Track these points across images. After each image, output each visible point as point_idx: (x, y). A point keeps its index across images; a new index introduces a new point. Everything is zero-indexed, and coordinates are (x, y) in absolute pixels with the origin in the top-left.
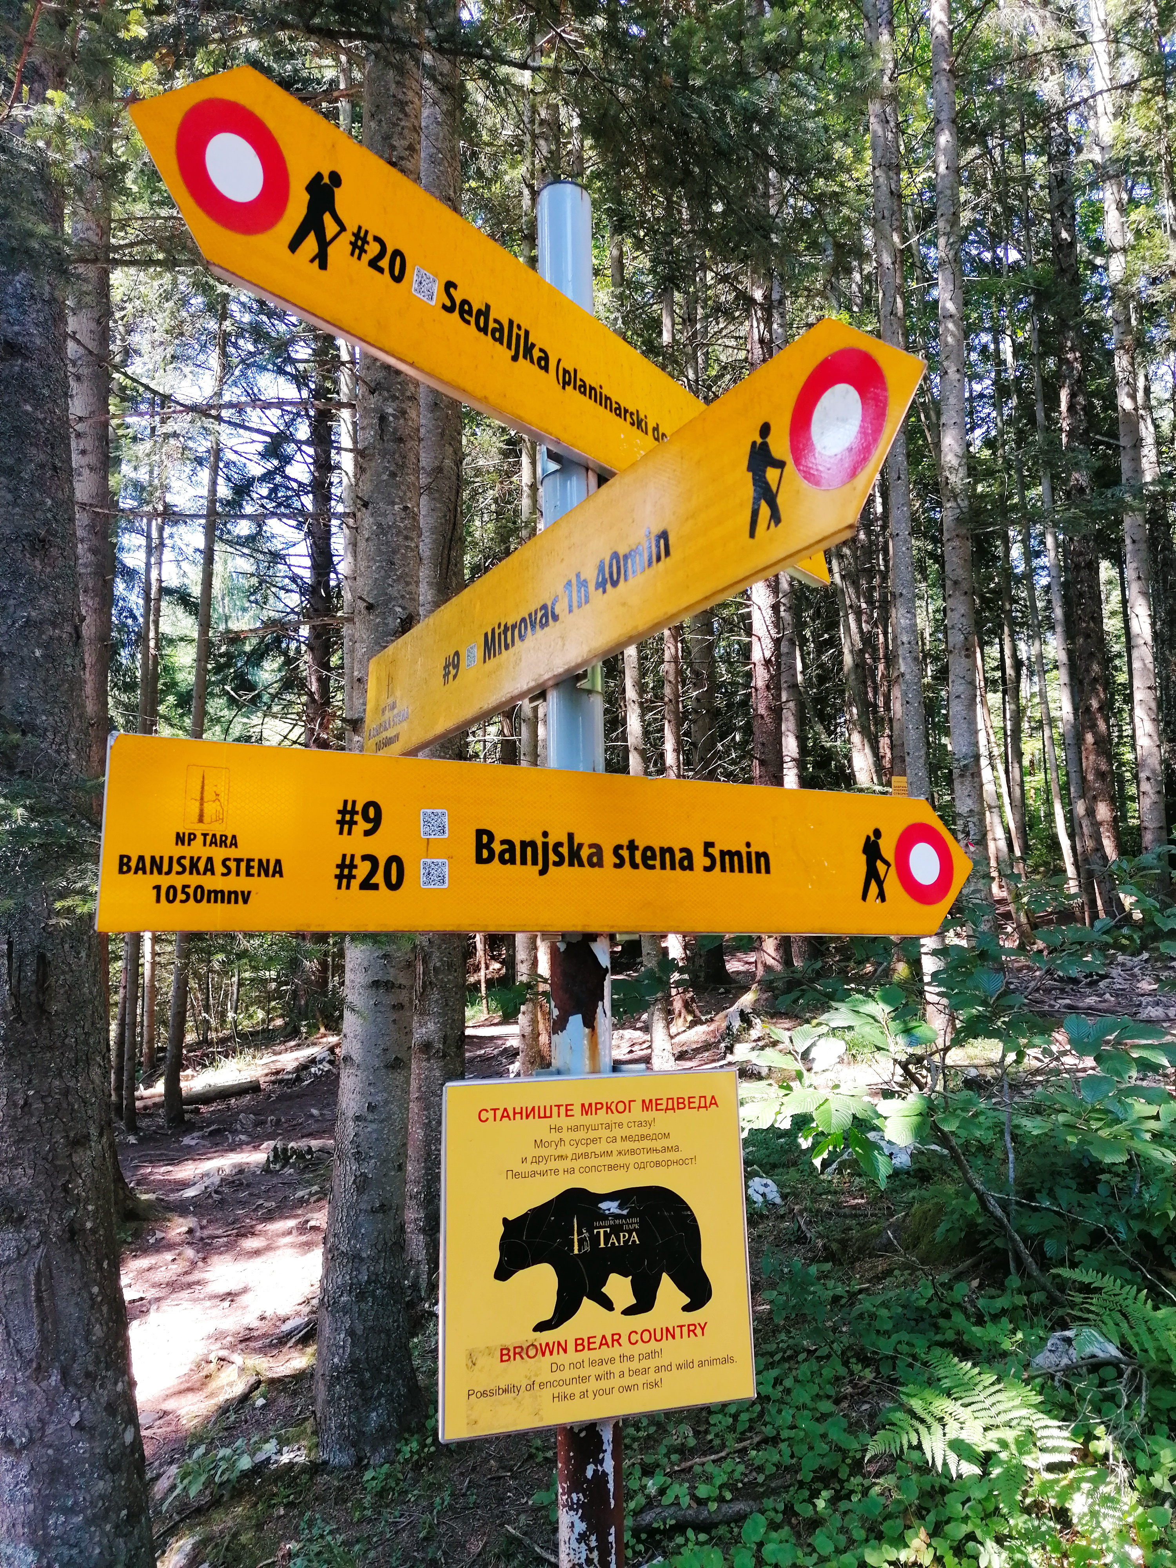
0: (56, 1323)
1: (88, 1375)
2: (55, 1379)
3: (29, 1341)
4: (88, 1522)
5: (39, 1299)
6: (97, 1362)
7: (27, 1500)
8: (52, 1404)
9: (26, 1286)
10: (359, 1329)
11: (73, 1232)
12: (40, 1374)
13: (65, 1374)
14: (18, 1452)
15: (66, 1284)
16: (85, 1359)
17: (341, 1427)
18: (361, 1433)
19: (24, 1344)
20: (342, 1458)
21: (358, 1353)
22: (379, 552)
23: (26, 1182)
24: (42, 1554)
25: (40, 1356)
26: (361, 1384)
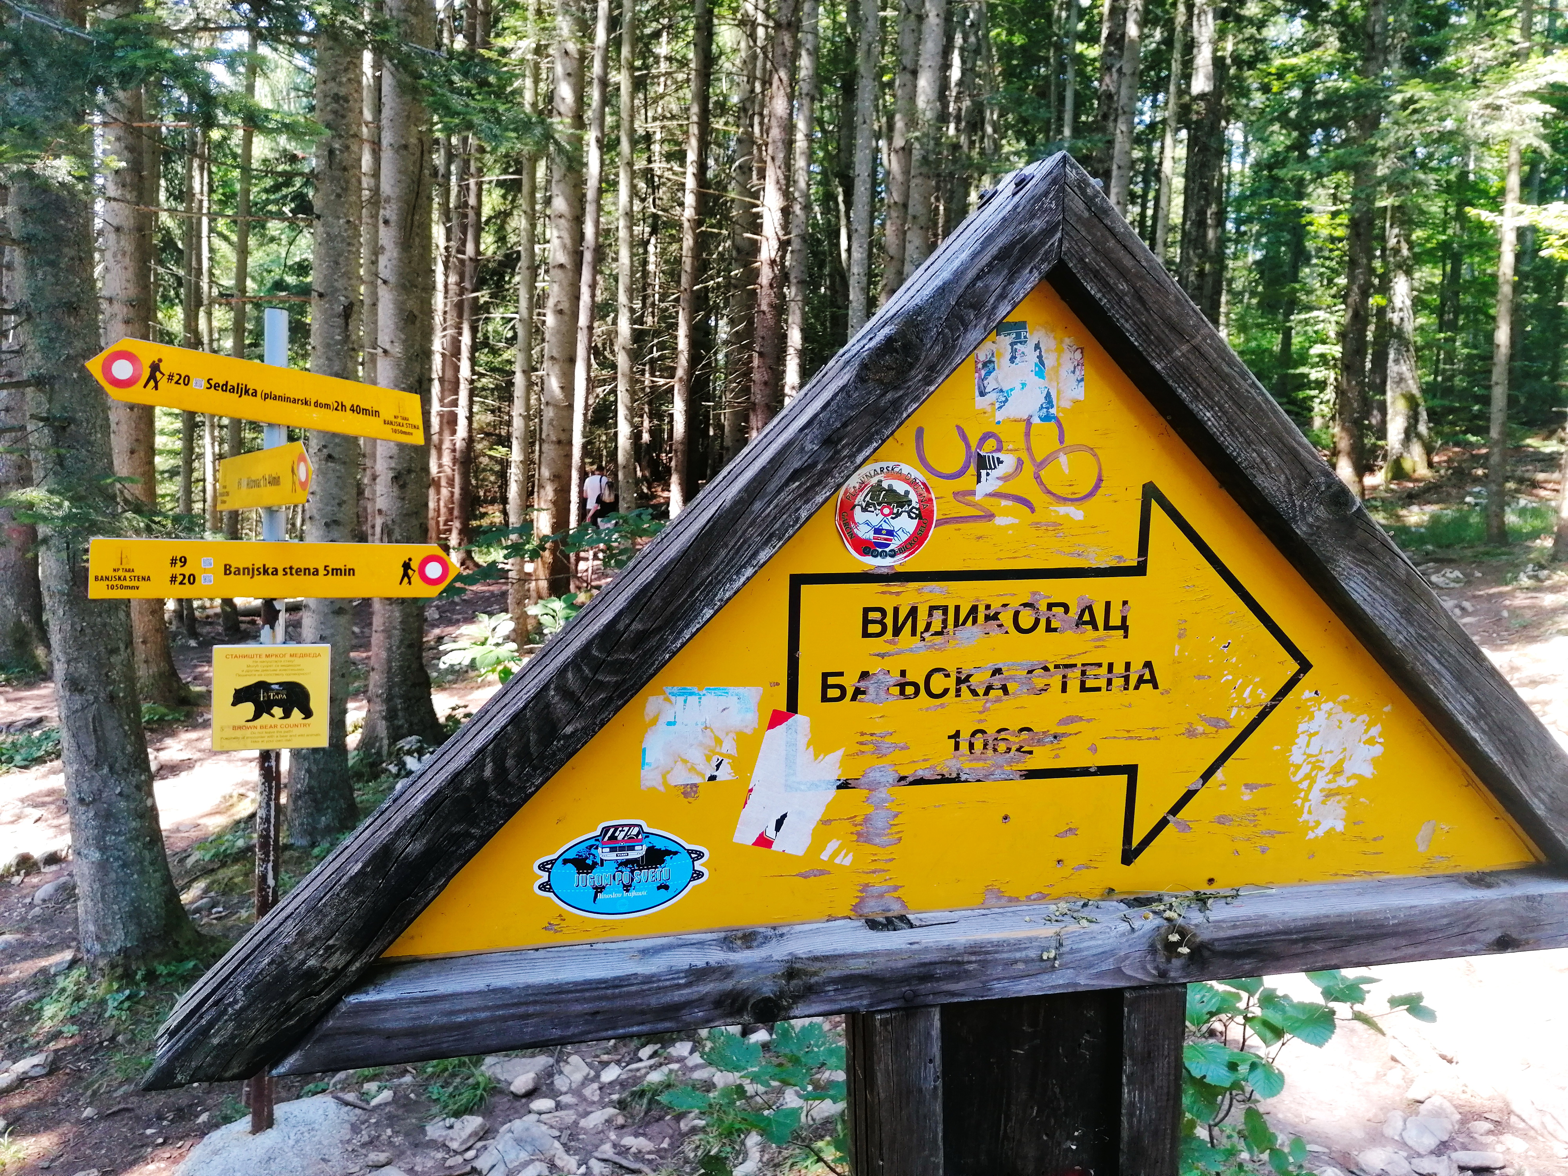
0: (105, 743)
1: (124, 770)
2: (106, 770)
3: (91, 751)
4: (128, 840)
5: (95, 731)
6: (129, 764)
7: (94, 828)
8: (105, 783)
9: (87, 725)
10: (314, 769)
11: (112, 698)
12: (97, 766)
13: (111, 768)
14: (88, 805)
15: (110, 724)
16: (122, 762)
17: (302, 824)
18: (314, 828)
19: (88, 753)
20: (304, 842)
21: (313, 783)
22: (327, 254)
23: (85, 671)
24: (103, 854)
25: (97, 759)
26: (314, 800)
